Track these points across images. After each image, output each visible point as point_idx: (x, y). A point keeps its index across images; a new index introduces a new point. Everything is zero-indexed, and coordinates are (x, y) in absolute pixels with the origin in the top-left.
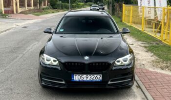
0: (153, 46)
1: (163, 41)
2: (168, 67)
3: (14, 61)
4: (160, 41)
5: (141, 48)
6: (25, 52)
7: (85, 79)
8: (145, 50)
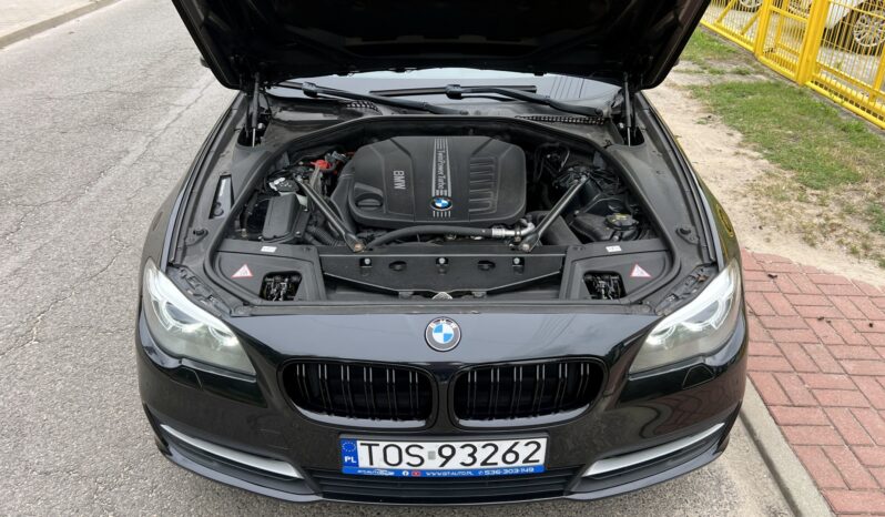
0: (729, 88)
1: (763, 58)
2: (834, 228)
3: (102, 184)
4: (751, 57)
5: (678, 94)
6: (162, 125)
7: (433, 465)
8: (695, 106)
